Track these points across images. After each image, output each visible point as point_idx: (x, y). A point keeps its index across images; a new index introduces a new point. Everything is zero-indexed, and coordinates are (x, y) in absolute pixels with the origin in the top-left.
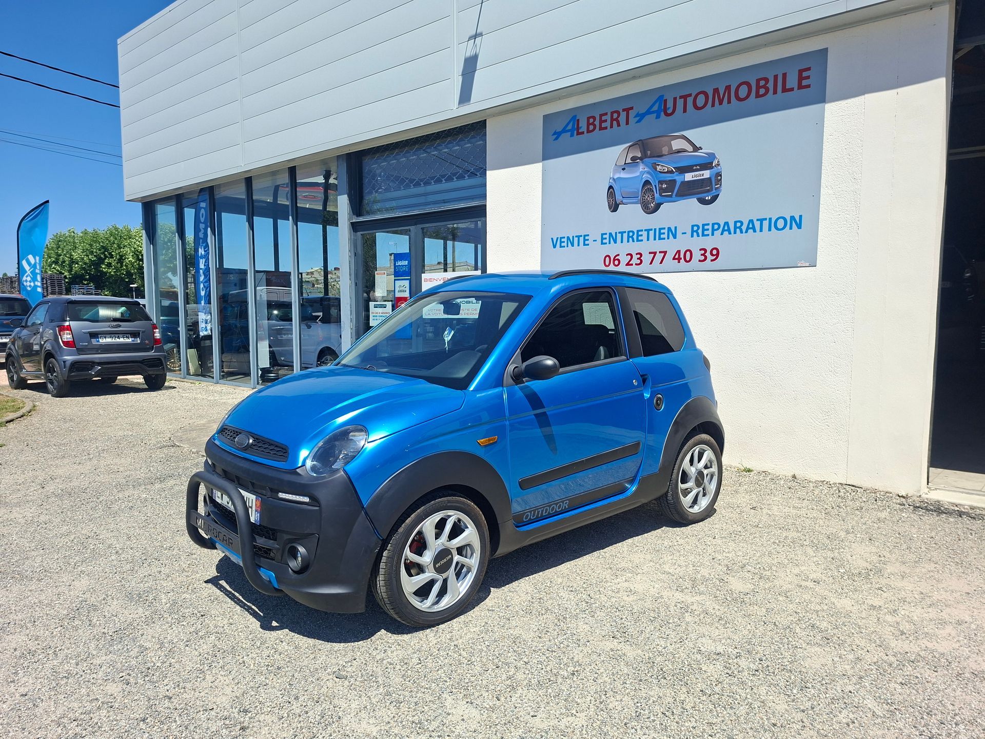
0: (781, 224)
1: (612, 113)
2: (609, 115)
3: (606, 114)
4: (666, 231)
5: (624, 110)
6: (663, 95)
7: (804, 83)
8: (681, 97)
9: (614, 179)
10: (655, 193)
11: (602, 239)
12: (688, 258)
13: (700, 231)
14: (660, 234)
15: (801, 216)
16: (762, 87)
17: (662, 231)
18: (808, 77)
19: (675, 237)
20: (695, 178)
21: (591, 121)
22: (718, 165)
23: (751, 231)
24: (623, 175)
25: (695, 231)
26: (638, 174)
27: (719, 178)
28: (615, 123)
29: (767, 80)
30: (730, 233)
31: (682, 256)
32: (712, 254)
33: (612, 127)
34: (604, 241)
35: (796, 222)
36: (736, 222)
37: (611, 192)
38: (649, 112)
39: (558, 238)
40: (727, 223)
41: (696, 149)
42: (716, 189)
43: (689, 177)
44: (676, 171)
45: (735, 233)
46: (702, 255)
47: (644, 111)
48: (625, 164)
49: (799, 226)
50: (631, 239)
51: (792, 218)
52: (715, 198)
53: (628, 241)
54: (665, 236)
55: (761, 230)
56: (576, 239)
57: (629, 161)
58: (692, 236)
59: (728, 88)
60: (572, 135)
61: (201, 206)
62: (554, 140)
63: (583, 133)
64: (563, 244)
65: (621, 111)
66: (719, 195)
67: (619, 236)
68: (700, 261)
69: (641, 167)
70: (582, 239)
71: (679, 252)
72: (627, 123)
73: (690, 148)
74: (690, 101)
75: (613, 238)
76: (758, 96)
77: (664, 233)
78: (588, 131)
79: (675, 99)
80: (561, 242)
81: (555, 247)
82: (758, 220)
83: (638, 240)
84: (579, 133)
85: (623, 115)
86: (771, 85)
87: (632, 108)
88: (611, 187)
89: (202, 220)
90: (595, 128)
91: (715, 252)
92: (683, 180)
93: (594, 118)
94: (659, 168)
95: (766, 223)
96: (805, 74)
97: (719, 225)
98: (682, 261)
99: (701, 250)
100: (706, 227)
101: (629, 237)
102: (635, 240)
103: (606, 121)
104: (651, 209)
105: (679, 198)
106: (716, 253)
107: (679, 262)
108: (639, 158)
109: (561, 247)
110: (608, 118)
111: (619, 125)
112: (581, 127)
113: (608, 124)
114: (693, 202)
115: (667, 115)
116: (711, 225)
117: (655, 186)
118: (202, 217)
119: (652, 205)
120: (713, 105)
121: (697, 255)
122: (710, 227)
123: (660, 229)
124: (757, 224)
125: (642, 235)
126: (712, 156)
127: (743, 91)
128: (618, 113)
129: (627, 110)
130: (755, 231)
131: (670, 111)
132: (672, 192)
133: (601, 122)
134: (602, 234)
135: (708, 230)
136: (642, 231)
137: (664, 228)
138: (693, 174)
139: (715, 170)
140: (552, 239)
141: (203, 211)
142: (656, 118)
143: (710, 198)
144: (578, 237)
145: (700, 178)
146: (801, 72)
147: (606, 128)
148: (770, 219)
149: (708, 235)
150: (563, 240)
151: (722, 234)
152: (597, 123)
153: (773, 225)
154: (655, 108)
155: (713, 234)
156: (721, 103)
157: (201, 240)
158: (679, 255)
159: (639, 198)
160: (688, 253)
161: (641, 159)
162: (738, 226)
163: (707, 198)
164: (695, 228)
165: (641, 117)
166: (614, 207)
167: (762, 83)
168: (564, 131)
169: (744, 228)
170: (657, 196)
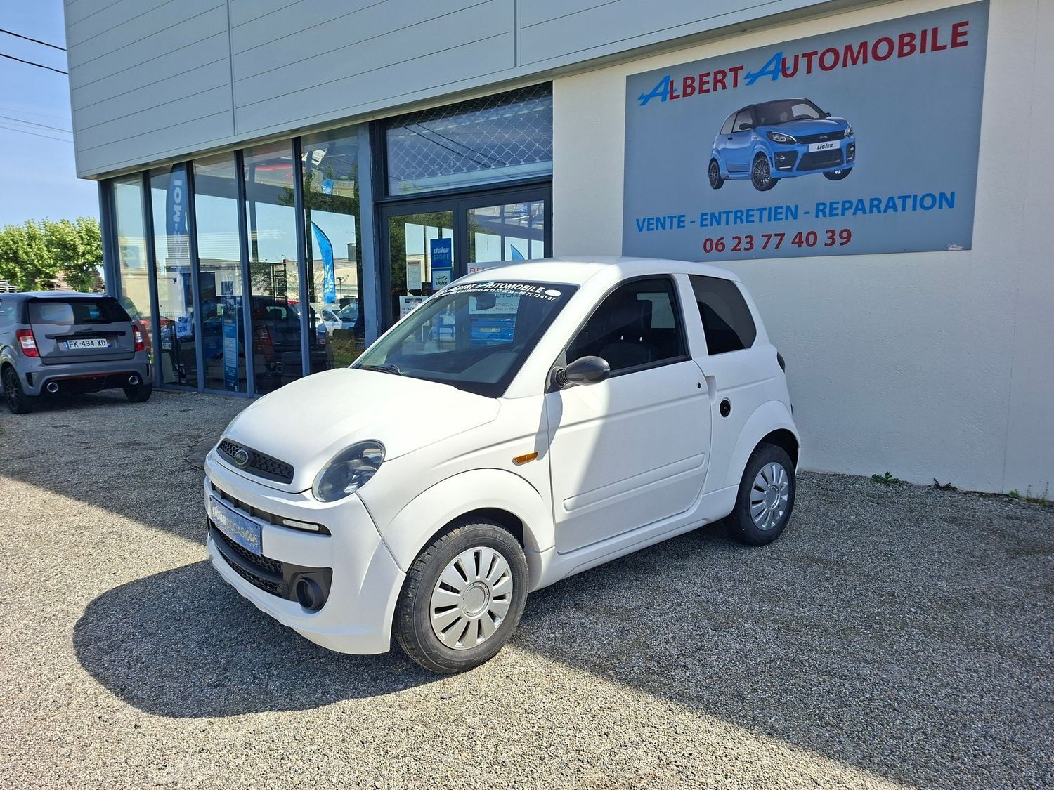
0: (928, 201)
1: (716, 74)
2: (712, 76)
3: (708, 74)
4: (784, 211)
5: (731, 70)
6: (781, 53)
7: (960, 39)
8: (804, 56)
9: (718, 151)
10: (770, 166)
11: (702, 220)
12: (811, 241)
13: (827, 211)
14: (776, 213)
15: (953, 194)
16: (907, 44)
17: (779, 211)
18: (964, 33)
19: (795, 217)
20: (822, 150)
21: (689, 82)
22: (851, 134)
23: (890, 211)
24: (729, 146)
25: (821, 211)
26: (750, 145)
27: (852, 149)
28: (719, 85)
29: (912, 36)
30: (865, 212)
31: (804, 239)
32: (841, 236)
33: (715, 89)
34: (705, 223)
35: (947, 200)
36: (872, 200)
37: (714, 165)
38: (763, 72)
39: (644, 220)
40: (861, 201)
41: (823, 115)
42: (848, 162)
43: (813, 148)
44: (797, 141)
45: (871, 212)
46: (829, 238)
47: (756, 71)
48: (732, 132)
49: (951, 205)
50: (738, 220)
51: (943, 195)
52: (846, 173)
53: (735, 223)
54: (783, 216)
55: (904, 209)
56: (668, 221)
57: (737, 129)
58: (817, 216)
59: (864, 45)
60: (664, 99)
61: (175, 184)
62: (641, 105)
63: (678, 97)
64: (651, 227)
65: (727, 71)
66: (851, 168)
67: (724, 217)
68: (826, 244)
69: (753, 137)
70: (675, 220)
71: (800, 234)
72: (735, 85)
73: (815, 115)
74: (815, 59)
75: (716, 219)
76: (901, 54)
77: (781, 213)
78: (685, 95)
79: (796, 58)
80: (649, 224)
81: (641, 230)
82: (899, 197)
83: (748, 221)
84: (672, 97)
85: (730, 76)
86: (917, 42)
87: (741, 68)
88: (713, 160)
89: (178, 200)
90: (693, 91)
91: (845, 234)
92: (806, 151)
93: (693, 79)
94: (775, 138)
95: (910, 202)
96: (961, 30)
97: (851, 203)
98: (804, 245)
99: (827, 232)
100: (835, 206)
101: (736, 217)
102: (745, 221)
103: (707, 83)
104: (764, 185)
105: (800, 172)
106: (847, 236)
107: (800, 246)
108: (750, 126)
109: (648, 229)
110: (711, 79)
111: (724, 87)
112: (676, 90)
113: (710, 86)
114: (818, 176)
115: (786, 75)
116: (841, 203)
117: (771, 158)
118: (178, 197)
119: (766, 180)
120: (845, 65)
121: (823, 238)
122: (840, 206)
123: (776, 208)
124: (899, 203)
125: (753, 216)
126: (843, 124)
127: (883, 49)
128: (724, 73)
129: (735, 70)
130: (896, 210)
131: (789, 72)
132: (793, 166)
133: (702, 83)
134: (702, 215)
135: (837, 209)
136: (753, 210)
137: (781, 208)
138: (819, 144)
139: (846, 140)
140: (638, 220)
141: (178, 190)
142: (773, 80)
143: (840, 172)
144: (671, 218)
145: (827, 149)
146: (955, 27)
147: (708, 91)
148: (915, 197)
149: (837, 215)
150: (651, 222)
151: (855, 213)
152: (696, 85)
153: (919, 203)
154: (772, 68)
155: (843, 214)
156: (854, 62)
157: (176, 225)
158: (800, 238)
159: (750, 172)
160: (812, 236)
161: (753, 127)
162: (875, 204)
163: (836, 172)
164: (821, 207)
165: (753, 78)
166: (718, 183)
167: (907, 40)
168: (654, 94)
169: (882, 206)
170: (772, 169)
